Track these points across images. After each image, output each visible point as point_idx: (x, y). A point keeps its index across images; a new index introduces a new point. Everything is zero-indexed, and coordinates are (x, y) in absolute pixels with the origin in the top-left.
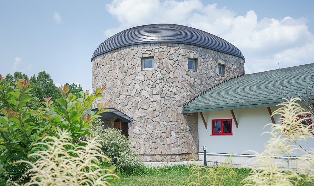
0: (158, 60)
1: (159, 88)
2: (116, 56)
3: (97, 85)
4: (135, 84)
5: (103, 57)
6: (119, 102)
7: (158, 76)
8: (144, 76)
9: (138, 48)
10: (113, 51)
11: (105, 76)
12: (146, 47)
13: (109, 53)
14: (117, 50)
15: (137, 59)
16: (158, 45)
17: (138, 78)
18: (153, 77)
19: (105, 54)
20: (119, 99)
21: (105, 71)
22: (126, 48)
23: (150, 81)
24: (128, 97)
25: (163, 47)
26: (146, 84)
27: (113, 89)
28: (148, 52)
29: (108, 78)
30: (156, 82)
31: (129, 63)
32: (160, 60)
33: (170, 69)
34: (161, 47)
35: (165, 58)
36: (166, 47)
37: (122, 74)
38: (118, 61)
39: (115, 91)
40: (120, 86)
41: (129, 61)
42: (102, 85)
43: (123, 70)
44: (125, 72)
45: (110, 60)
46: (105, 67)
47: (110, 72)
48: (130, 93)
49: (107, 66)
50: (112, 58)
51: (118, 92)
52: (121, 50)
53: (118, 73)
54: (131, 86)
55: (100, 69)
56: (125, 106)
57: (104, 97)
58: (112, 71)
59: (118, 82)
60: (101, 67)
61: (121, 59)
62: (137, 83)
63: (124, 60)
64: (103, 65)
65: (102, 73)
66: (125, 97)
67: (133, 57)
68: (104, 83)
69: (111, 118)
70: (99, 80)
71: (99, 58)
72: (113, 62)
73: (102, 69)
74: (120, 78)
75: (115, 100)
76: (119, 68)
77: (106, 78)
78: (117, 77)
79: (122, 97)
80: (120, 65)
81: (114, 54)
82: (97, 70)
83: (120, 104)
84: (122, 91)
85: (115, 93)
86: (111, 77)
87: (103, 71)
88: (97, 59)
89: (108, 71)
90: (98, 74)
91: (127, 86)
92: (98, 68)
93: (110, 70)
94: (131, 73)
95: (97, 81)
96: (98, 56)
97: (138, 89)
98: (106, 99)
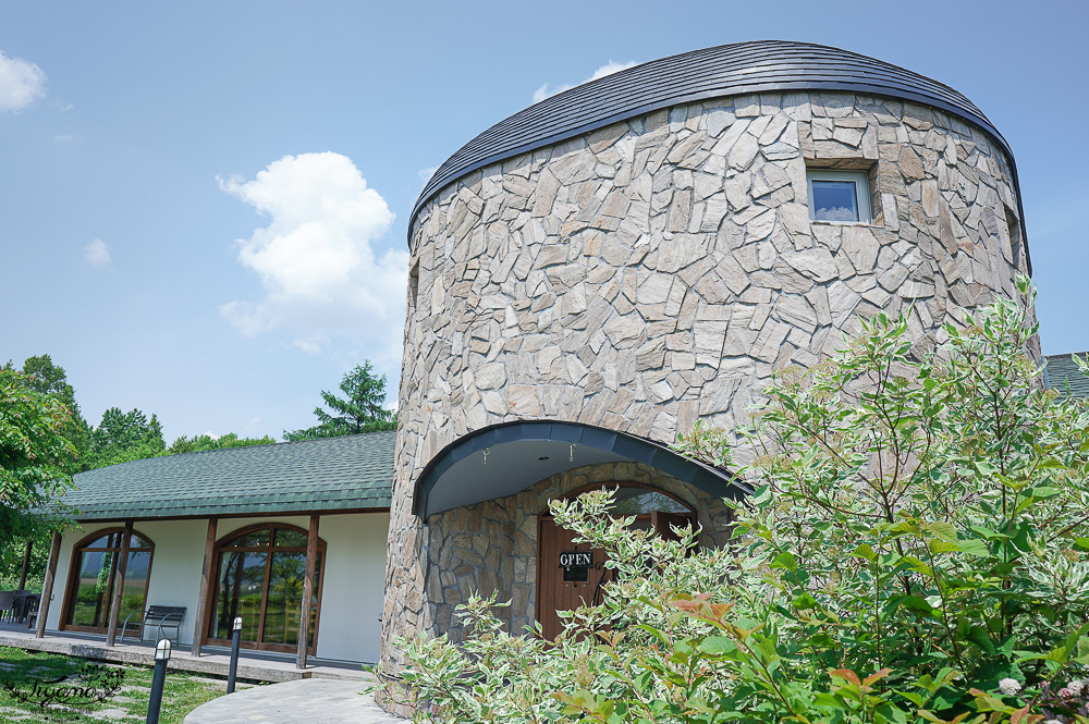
0: (902, 181)
1: (920, 327)
2: (629, 156)
3: (479, 311)
4: (776, 295)
5: (525, 170)
6: (665, 392)
7: (906, 261)
8: (834, 253)
9: (788, 110)
10: (609, 132)
11: (545, 258)
12: (831, 112)
13: (571, 145)
14: (637, 126)
15: (783, 164)
16: (891, 107)
17: (797, 260)
18: (880, 264)
19: (545, 153)
20: (661, 375)
21: (540, 237)
22: (709, 111)
23: (871, 281)
24: (727, 364)
25: (916, 123)
26: (848, 298)
27: (610, 326)
28: (843, 135)
29: (563, 267)
30: (902, 292)
31: (728, 182)
32: (909, 181)
33: (956, 235)
34: (906, 119)
35: (929, 176)
36: (928, 124)
37: (683, 239)
38: (652, 175)
39: (625, 331)
40: (670, 303)
41: (734, 172)
42: (519, 308)
43: (693, 219)
44: (702, 232)
45: (579, 178)
46: (545, 213)
47: (578, 235)
48: (743, 340)
49: (554, 211)
50: (599, 165)
51: (650, 339)
52: (669, 122)
53: (644, 236)
54: (747, 304)
55: (499, 230)
56: (713, 414)
57: (532, 372)
58: (598, 229)
59: (647, 282)
60: (510, 221)
61: (671, 164)
62: (790, 289)
63: (693, 171)
64: (523, 210)
65: (521, 245)
66: (708, 365)
67: (760, 153)
68: (536, 295)
69: (515, 495)
70: (493, 282)
71: (500, 177)
72: (609, 184)
73: (519, 229)
74: (667, 261)
75: (625, 385)
76: (653, 213)
77: (550, 271)
78: (644, 258)
79: (682, 367)
80: (669, 193)
81: (613, 145)
82: (478, 236)
83: (665, 402)
84: (682, 333)
85: (625, 344)
86: (594, 261)
87: (522, 239)
88: (476, 187)
89: (565, 232)
90: (488, 253)
91: (724, 304)
92: (488, 224)
93: (586, 225)
94: (747, 233)
95: (478, 291)
96: (485, 171)
97: (800, 324)
98: (545, 377)
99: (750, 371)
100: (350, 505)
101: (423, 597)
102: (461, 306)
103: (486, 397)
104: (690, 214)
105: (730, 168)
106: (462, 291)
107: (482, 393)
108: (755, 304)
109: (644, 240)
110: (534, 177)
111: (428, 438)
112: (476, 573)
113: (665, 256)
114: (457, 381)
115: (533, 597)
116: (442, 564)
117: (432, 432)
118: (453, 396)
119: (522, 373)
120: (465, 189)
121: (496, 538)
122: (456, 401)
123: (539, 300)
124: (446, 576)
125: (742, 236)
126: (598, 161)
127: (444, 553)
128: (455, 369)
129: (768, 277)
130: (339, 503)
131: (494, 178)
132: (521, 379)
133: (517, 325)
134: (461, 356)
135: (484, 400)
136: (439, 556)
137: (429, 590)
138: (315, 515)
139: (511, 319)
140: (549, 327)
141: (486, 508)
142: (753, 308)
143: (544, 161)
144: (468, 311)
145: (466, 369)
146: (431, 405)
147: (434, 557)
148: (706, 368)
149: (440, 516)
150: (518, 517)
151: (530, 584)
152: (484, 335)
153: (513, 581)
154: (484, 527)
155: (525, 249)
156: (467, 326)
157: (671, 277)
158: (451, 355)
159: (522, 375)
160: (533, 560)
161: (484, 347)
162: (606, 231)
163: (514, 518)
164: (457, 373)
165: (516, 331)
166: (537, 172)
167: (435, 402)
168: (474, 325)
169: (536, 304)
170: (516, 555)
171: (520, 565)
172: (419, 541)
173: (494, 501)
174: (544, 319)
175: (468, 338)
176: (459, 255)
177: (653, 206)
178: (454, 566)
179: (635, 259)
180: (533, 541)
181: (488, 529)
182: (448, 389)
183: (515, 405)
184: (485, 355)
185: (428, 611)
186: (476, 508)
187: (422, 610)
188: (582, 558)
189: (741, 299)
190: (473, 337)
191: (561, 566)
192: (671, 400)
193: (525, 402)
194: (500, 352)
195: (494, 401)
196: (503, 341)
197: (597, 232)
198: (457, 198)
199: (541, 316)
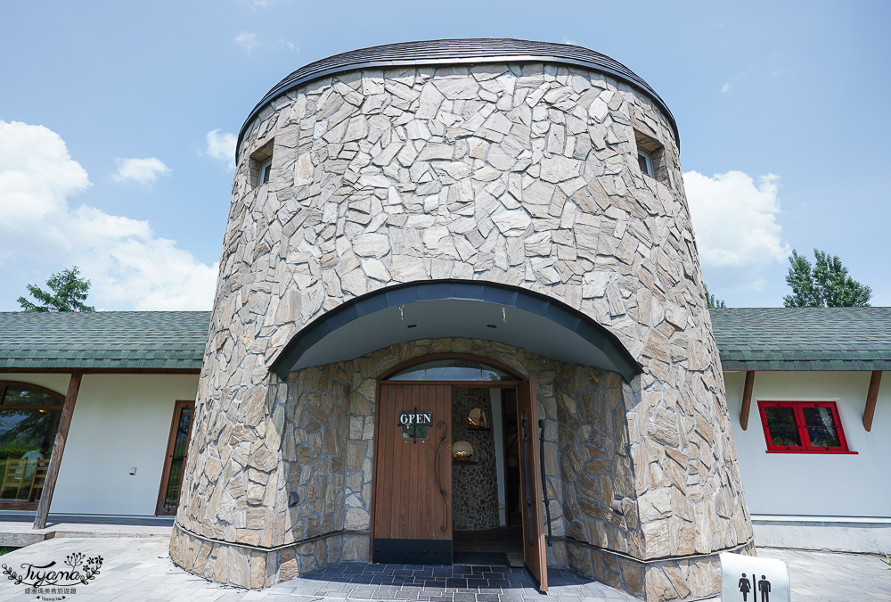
2: (510, 90)
3: (357, 186)
4: (628, 216)
5: (410, 80)
6: (553, 275)
8: (655, 197)
9: (622, 93)
11: (430, 152)
12: (642, 104)
14: (516, 70)
15: (623, 127)
19: (432, 71)
20: (549, 261)
21: (425, 135)
24: (599, 260)
27: (498, 217)
28: (649, 122)
29: (449, 163)
31: (591, 128)
34: (668, 127)
37: (560, 160)
38: (531, 108)
39: (512, 222)
40: (553, 206)
41: (593, 122)
42: (402, 190)
43: (567, 147)
44: (574, 158)
45: (463, 96)
46: (431, 118)
47: (464, 140)
48: (611, 244)
49: (439, 117)
50: (482, 91)
51: (536, 232)
52: (543, 73)
53: (526, 151)
54: (610, 218)
55: (381, 123)
56: (593, 298)
57: (419, 246)
58: (483, 138)
59: (531, 187)
60: (392, 117)
61: (547, 103)
62: (635, 214)
63: (565, 112)
64: (407, 111)
65: (404, 138)
66: (586, 259)
67: (610, 114)
68: (421, 181)
69: (353, 360)
70: (374, 164)
71: (382, 80)
72: (493, 107)
73: (403, 125)
74: (549, 173)
75: (514, 266)
76: (533, 136)
77: (434, 164)
78: (527, 167)
79: (567, 258)
80: (546, 124)
81: (494, 78)
82: (357, 124)
83: (553, 284)
84: (565, 231)
85: (513, 233)
86: (479, 163)
87: (406, 134)
88: (355, 84)
89: (452, 135)
90: (369, 139)
91: (595, 214)
92: (369, 116)
93: (471, 133)
94: (605, 167)
95: (356, 169)
96: (366, 73)
97: (644, 241)
98: (432, 252)
99: (616, 268)
100: (131, 365)
101: (279, 456)
102: (337, 180)
103: (366, 264)
104: (565, 143)
105: (590, 118)
106: (336, 167)
107: (362, 260)
108: (615, 219)
109: (527, 154)
110: (416, 87)
111: (287, 298)
112: (322, 430)
113: (547, 170)
114: (329, 246)
115: (370, 453)
116: (296, 421)
117: (293, 292)
118: (323, 260)
119: (408, 246)
120: (340, 83)
121: (338, 398)
122: (328, 264)
123: (424, 186)
124: (299, 434)
125: (602, 168)
126: (481, 88)
127: (299, 410)
128: (326, 235)
129: (622, 201)
130: (117, 362)
131: (376, 80)
132: (405, 251)
133: (401, 204)
134: (334, 224)
135: (364, 266)
136: (295, 413)
137: (284, 449)
138: (77, 374)
139: (394, 197)
140: (436, 209)
141: (332, 369)
142: (614, 221)
143: (428, 76)
144: (344, 186)
145: (341, 236)
146: (292, 267)
147: (290, 414)
148: (585, 261)
149: (296, 374)
150: (355, 380)
151: (367, 441)
152: (366, 208)
153: (348, 438)
154: (330, 387)
155: (409, 143)
156: (343, 198)
157: (554, 186)
158: (321, 222)
159: (407, 247)
160: (370, 419)
161: (365, 219)
162: (491, 142)
163: (351, 381)
164: (329, 239)
165: (399, 209)
166: (420, 84)
167: (297, 264)
168: (351, 198)
169: (421, 190)
170: (351, 414)
171: (356, 424)
172: (273, 398)
173: (337, 363)
174: (431, 202)
175: (343, 208)
176: (334, 136)
177: (534, 130)
178: (306, 423)
179: (520, 167)
180: (371, 402)
181: (332, 389)
182: (316, 253)
183: (398, 273)
184: (365, 226)
185: (282, 470)
186: (325, 368)
187: (276, 469)
188: (423, 418)
189: (606, 213)
190: (350, 209)
191: (400, 424)
192: (558, 283)
193: (410, 272)
194: (382, 225)
195: (375, 268)
196: (385, 216)
197: (482, 141)
198: (331, 90)
199: (428, 199)
